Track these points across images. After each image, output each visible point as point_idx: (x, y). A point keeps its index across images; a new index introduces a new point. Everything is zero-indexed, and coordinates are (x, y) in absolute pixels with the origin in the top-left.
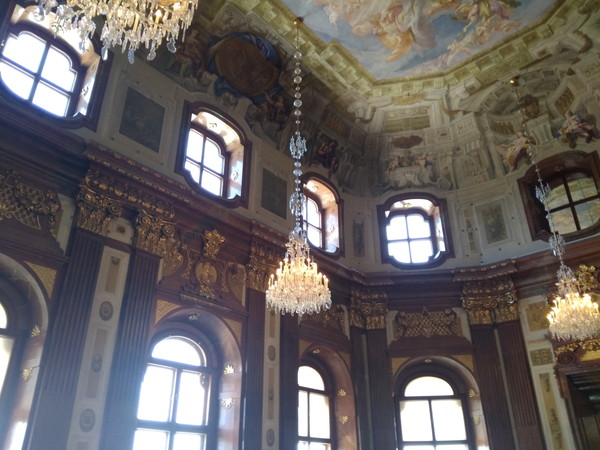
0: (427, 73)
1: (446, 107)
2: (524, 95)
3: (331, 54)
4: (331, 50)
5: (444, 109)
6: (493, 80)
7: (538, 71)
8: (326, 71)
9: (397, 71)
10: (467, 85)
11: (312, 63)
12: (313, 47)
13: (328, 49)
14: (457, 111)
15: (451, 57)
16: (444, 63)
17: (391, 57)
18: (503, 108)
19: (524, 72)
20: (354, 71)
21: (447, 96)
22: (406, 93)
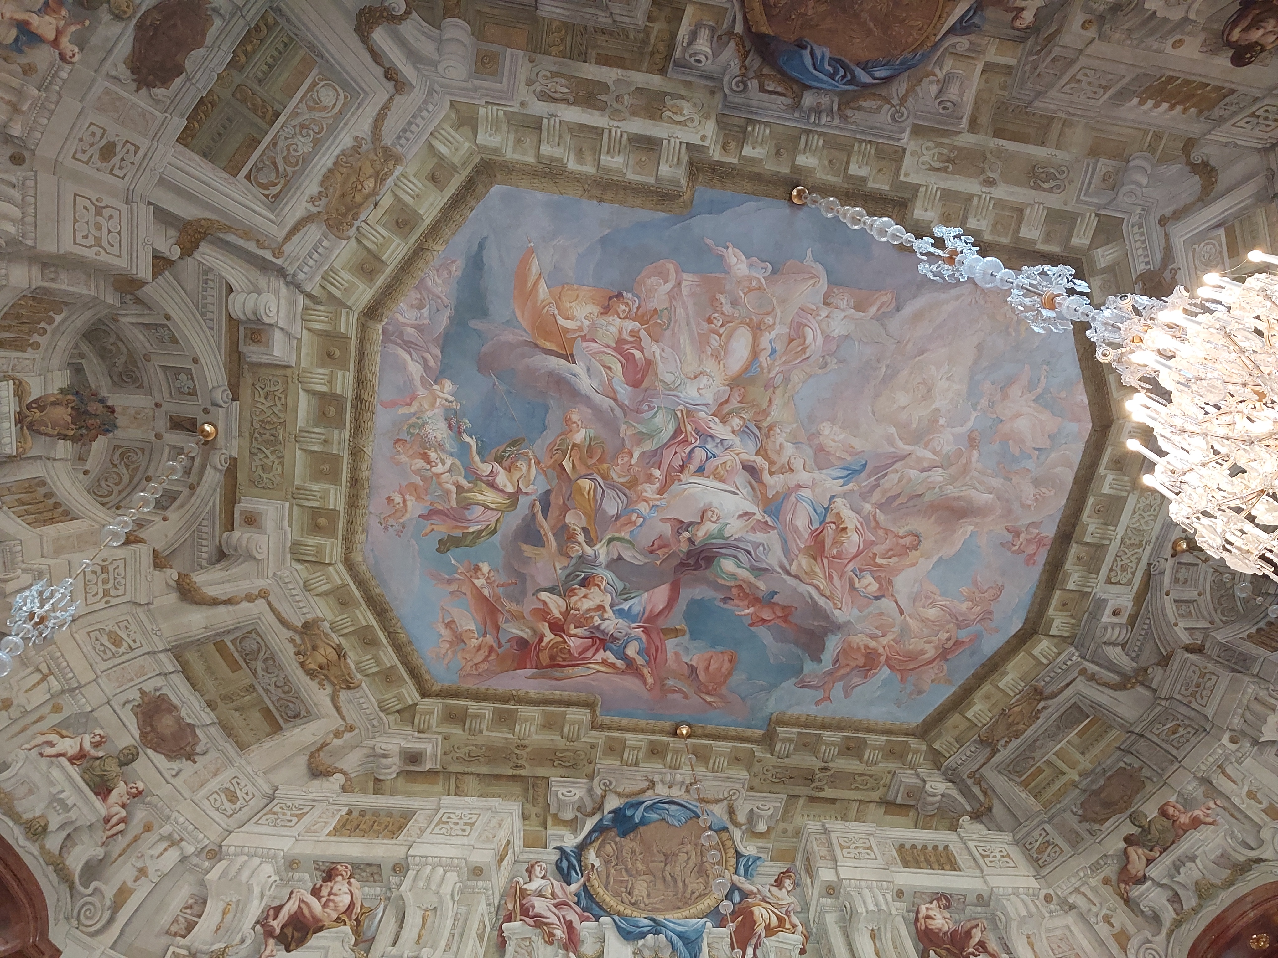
0: (413, 296)
1: (231, 238)
2: (121, 421)
3: (665, 170)
4: (675, 182)
5: (228, 229)
6: (246, 392)
7: (192, 488)
8: (634, 114)
9: (481, 246)
10: (278, 335)
11: (687, 109)
12: (716, 155)
13: (681, 174)
14: (188, 251)
15: (415, 369)
16: (408, 346)
17: (535, 268)
18: (104, 354)
19: (219, 459)
20: (572, 165)
21: (281, 272)
22: (386, 201)
